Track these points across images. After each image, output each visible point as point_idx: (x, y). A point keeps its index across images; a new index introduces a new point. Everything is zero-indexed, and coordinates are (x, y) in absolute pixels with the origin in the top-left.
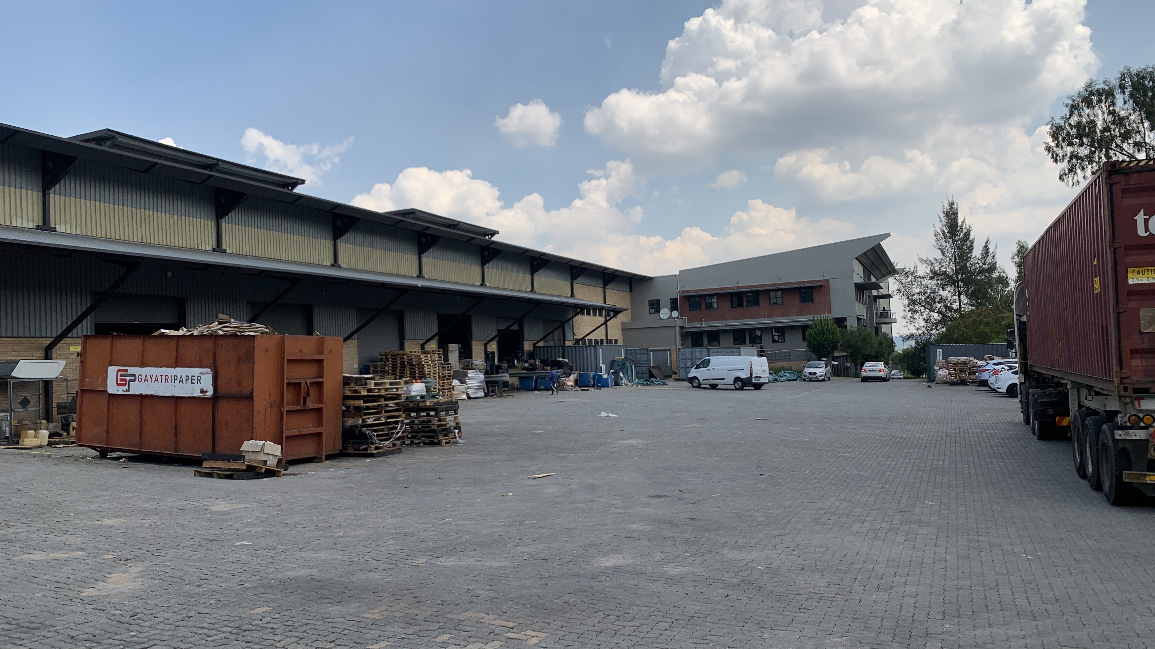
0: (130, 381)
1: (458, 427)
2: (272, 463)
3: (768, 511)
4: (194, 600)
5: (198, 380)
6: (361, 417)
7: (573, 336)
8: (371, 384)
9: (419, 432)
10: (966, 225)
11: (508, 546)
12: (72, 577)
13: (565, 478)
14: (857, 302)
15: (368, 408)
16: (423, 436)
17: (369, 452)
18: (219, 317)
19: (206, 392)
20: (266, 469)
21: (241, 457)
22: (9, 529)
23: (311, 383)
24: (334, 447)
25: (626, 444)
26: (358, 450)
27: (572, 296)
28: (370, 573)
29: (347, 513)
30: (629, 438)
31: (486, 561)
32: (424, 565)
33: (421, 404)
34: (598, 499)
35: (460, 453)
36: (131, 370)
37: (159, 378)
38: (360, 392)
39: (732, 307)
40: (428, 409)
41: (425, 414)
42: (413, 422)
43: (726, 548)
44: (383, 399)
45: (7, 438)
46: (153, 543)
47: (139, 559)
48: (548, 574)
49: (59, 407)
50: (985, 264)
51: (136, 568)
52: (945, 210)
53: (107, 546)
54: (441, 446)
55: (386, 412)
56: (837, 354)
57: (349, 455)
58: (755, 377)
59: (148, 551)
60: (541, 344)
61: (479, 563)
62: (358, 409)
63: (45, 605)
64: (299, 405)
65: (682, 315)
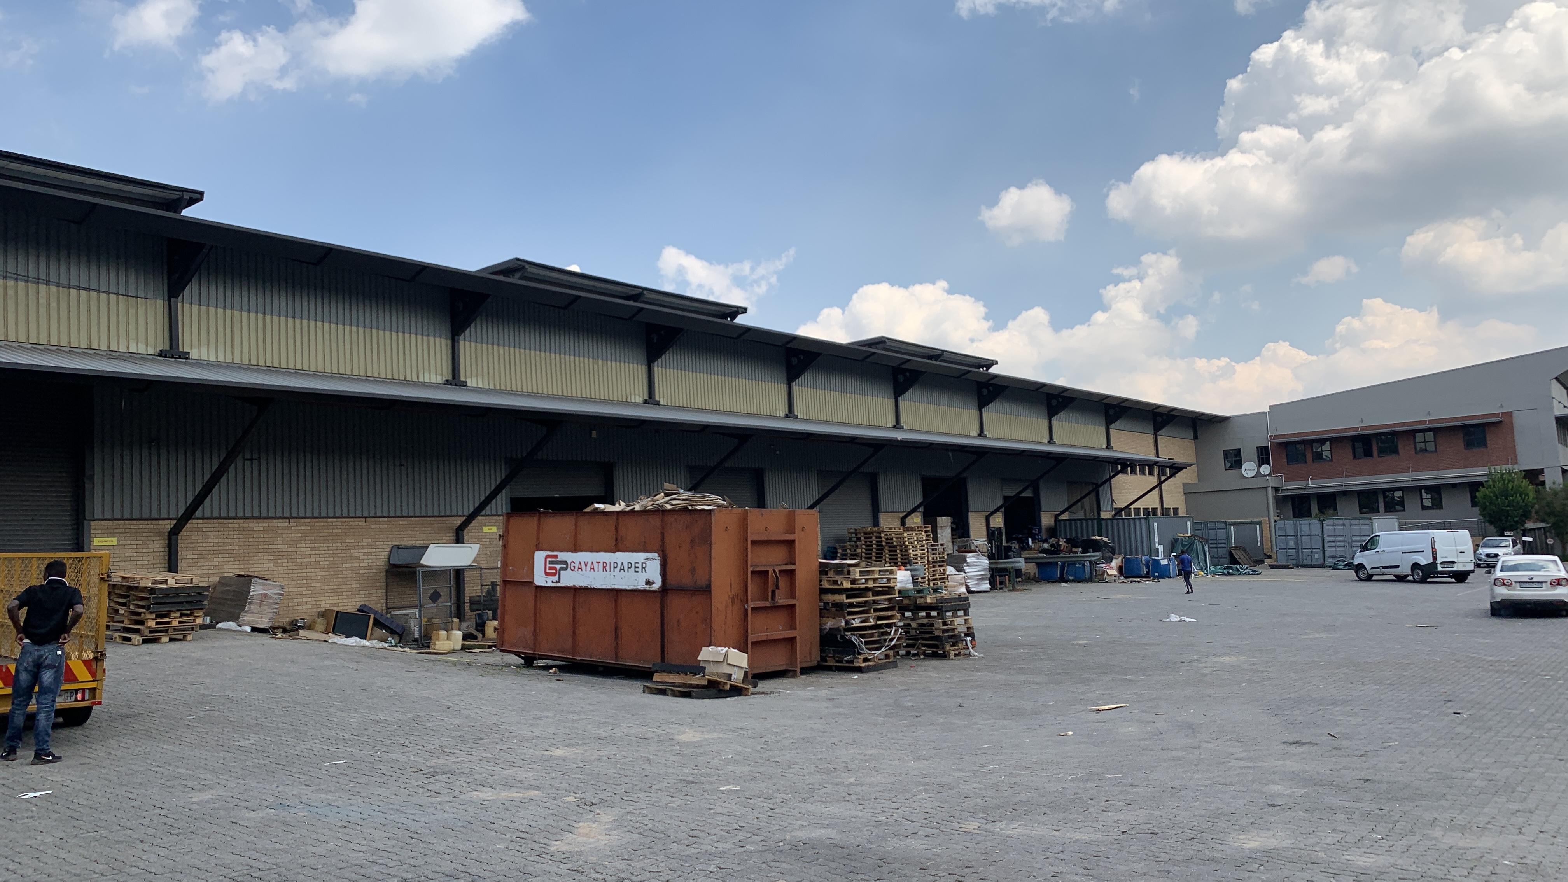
0: (562, 569)
1: (970, 633)
2: (738, 677)
3: (1488, 771)
4: (687, 865)
5: (643, 568)
6: (844, 618)
7: (1112, 504)
8: (856, 573)
9: (917, 640)
11: (1091, 810)
12: (533, 824)
13: (1143, 711)
14: (1560, 445)
15: (851, 605)
16: (924, 645)
17: (856, 664)
18: (665, 488)
19: (653, 583)
20: (731, 685)
21: (698, 669)
22: (448, 758)
23: (780, 571)
24: (811, 657)
25: (1222, 663)
26: (841, 662)
27: (1109, 446)
28: (908, 840)
29: (852, 751)
30: (1224, 655)
31: (1068, 832)
32: (979, 832)
33: (919, 601)
34: (1206, 745)
35: (978, 670)
36: (562, 556)
37: (596, 565)
38: (842, 583)
39: (1354, 457)
40: (929, 608)
41: (924, 614)
42: (909, 625)
43: (1437, 828)
44: (871, 594)
45: (416, 640)
46: (619, 782)
47: (607, 804)
48: (1168, 857)
49: (472, 603)
51: (607, 817)
53: (564, 785)
54: (949, 659)
55: (876, 610)
56: (1529, 525)
57: (829, 669)
58: (1442, 563)
59: (615, 794)
60: (1065, 516)
61: (1057, 833)
62: (840, 606)
63: (512, 860)
64: (767, 600)
65: (1275, 470)
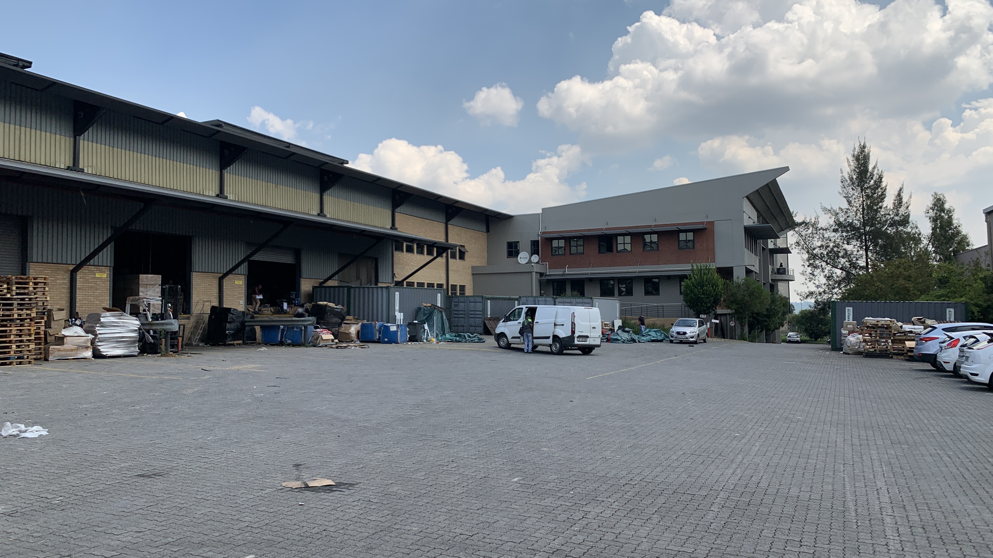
7: (393, 278)
10: (878, 170)
14: (746, 250)
27: (393, 227)
39: (600, 252)
50: (897, 215)
52: (856, 153)
56: (719, 311)
58: (579, 337)
65: (542, 260)
